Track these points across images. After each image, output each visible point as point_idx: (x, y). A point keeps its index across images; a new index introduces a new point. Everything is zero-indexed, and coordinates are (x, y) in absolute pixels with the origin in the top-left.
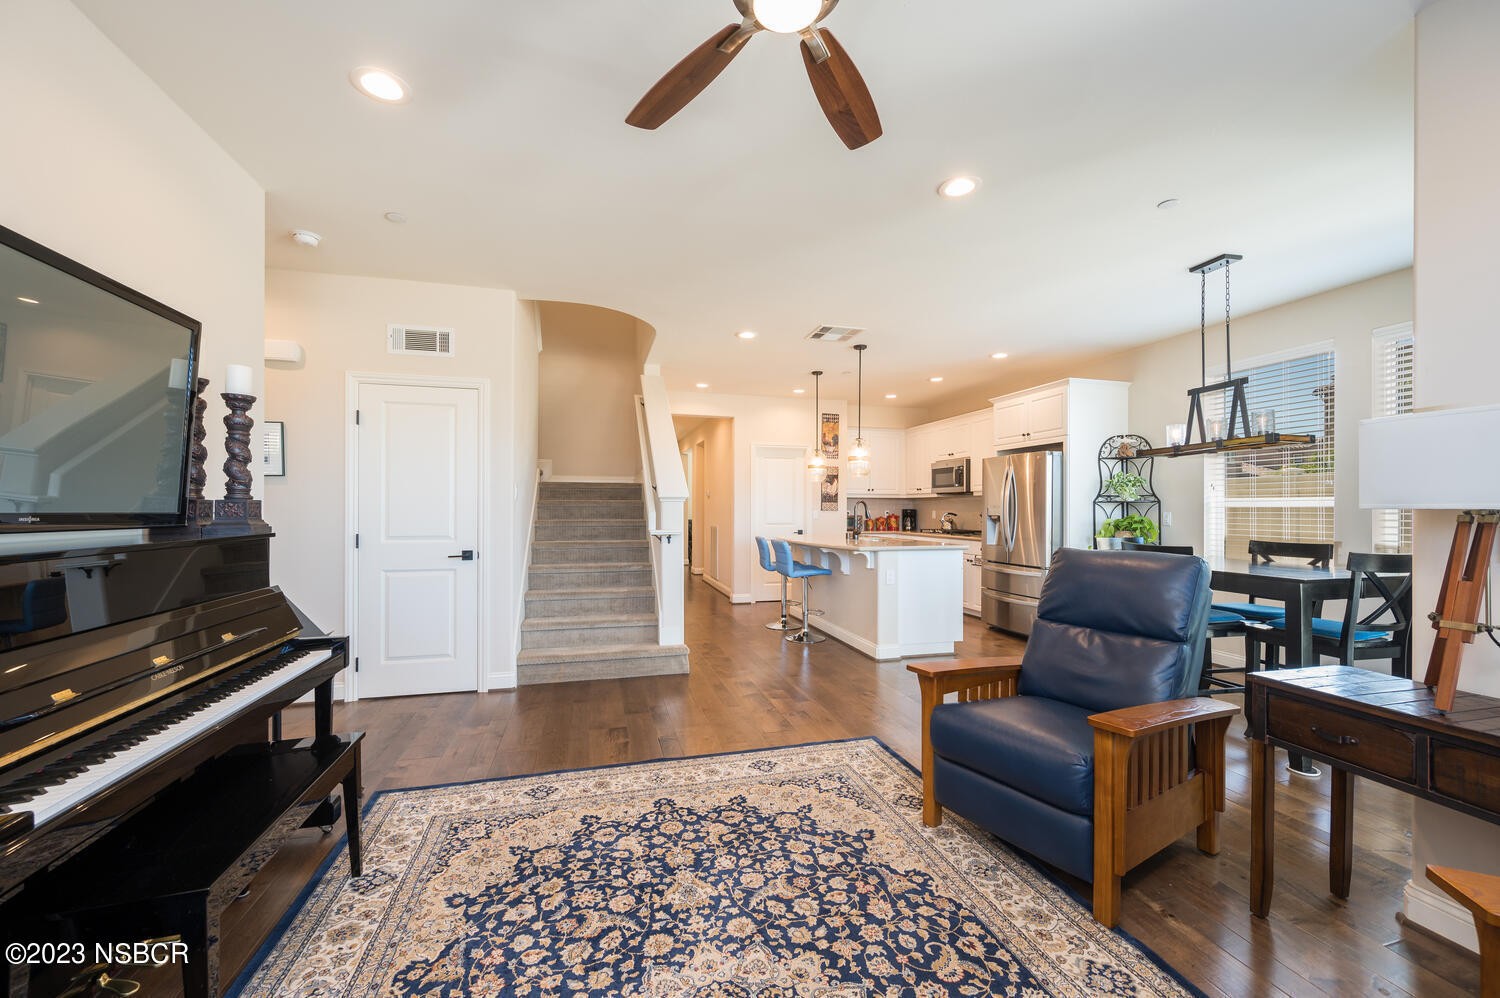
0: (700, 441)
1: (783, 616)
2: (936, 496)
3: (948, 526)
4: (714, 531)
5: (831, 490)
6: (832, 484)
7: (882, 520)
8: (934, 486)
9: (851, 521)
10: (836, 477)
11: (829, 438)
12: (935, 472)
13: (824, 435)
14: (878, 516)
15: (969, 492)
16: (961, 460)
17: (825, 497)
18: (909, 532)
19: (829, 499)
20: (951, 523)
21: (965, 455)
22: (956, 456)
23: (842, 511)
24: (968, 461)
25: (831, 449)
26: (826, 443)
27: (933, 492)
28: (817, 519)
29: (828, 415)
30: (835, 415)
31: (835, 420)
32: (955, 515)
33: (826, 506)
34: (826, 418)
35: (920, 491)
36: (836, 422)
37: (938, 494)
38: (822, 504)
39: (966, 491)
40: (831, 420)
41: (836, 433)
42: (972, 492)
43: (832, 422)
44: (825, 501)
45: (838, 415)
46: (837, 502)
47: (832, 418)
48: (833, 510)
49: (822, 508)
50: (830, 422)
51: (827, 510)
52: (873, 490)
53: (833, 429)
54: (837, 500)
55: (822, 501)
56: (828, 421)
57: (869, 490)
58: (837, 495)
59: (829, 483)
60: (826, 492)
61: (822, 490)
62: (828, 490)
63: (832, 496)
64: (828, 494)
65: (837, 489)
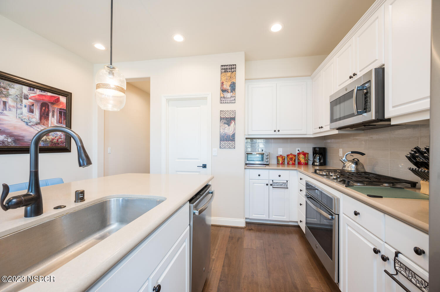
2: (336, 132)
3: (352, 167)
5: (229, 130)
6: (229, 125)
10: (234, 119)
11: (227, 86)
12: (333, 104)
13: (222, 84)
17: (223, 137)
19: (227, 139)
22: (360, 75)
23: (240, 148)
24: (380, 72)
25: (228, 95)
26: (224, 91)
27: (329, 129)
28: (216, 156)
29: (226, 66)
30: (232, 65)
31: (233, 69)
32: (363, 154)
33: (224, 145)
34: (224, 69)
35: (322, 130)
36: (234, 71)
37: (337, 129)
38: (220, 143)
39: (374, 118)
40: (229, 70)
41: (234, 81)
42: (389, 120)
43: (230, 72)
44: (223, 141)
45: (236, 65)
46: (234, 141)
47: (230, 69)
48: (230, 148)
49: (220, 146)
50: (228, 72)
51: (225, 148)
52: (279, 131)
53: (230, 78)
54: (234, 139)
55: (221, 140)
56: (226, 72)
57: (275, 131)
58: (234, 135)
59: (227, 125)
60: (224, 132)
61: (220, 131)
62: (226, 131)
63: (230, 136)
64: (226, 134)
65: (235, 129)
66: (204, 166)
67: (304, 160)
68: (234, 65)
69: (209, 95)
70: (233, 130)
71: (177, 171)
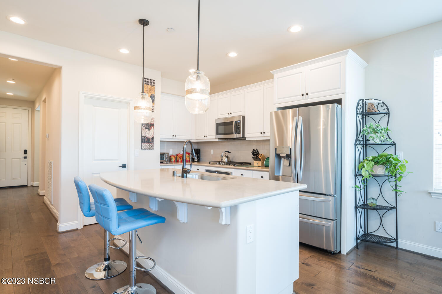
0: (43, 98)
1: (106, 260)
2: (217, 140)
3: (225, 160)
4: (50, 164)
5: (149, 134)
6: (150, 130)
7: (180, 155)
8: (217, 133)
9: (162, 156)
10: (153, 125)
12: (218, 125)
14: (177, 154)
15: (243, 138)
16: (239, 116)
17: (144, 139)
18: (196, 163)
19: (147, 141)
20: (227, 157)
21: (241, 114)
22: (234, 114)
23: (157, 149)
24: (244, 118)
27: (215, 138)
28: (138, 156)
29: (147, 79)
30: (152, 80)
31: (153, 84)
32: (230, 152)
33: (145, 146)
34: (146, 81)
35: (205, 138)
36: (153, 85)
37: (219, 139)
38: (142, 144)
39: (241, 137)
40: (150, 84)
41: (153, 93)
42: (246, 138)
43: (150, 85)
44: (144, 143)
45: (155, 81)
46: (153, 143)
47: (150, 82)
48: (150, 149)
49: (142, 148)
50: (149, 85)
51: (145, 149)
52: (176, 136)
53: (151, 90)
54: (153, 141)
55: (142, 143)
56: (147, 84)
57: (173, 136)
58: (153, 138)
59: (147, 130)
60: (145, 136)
61: (142, 135)
62: (146, 135)
63: (150, 139)
64: (146, 137)
65: (153, 134)
66: (124, 166)
67: (188, 158)
68: (153, 80)
69: (132, 101)
70: (152, 134)
71: (93, 174)
